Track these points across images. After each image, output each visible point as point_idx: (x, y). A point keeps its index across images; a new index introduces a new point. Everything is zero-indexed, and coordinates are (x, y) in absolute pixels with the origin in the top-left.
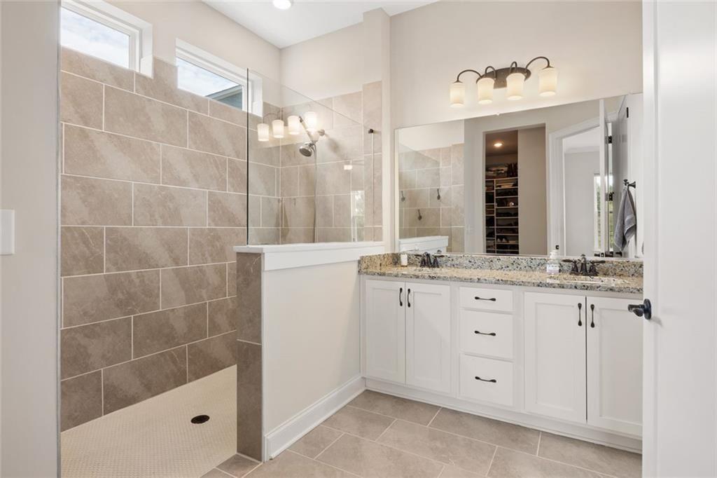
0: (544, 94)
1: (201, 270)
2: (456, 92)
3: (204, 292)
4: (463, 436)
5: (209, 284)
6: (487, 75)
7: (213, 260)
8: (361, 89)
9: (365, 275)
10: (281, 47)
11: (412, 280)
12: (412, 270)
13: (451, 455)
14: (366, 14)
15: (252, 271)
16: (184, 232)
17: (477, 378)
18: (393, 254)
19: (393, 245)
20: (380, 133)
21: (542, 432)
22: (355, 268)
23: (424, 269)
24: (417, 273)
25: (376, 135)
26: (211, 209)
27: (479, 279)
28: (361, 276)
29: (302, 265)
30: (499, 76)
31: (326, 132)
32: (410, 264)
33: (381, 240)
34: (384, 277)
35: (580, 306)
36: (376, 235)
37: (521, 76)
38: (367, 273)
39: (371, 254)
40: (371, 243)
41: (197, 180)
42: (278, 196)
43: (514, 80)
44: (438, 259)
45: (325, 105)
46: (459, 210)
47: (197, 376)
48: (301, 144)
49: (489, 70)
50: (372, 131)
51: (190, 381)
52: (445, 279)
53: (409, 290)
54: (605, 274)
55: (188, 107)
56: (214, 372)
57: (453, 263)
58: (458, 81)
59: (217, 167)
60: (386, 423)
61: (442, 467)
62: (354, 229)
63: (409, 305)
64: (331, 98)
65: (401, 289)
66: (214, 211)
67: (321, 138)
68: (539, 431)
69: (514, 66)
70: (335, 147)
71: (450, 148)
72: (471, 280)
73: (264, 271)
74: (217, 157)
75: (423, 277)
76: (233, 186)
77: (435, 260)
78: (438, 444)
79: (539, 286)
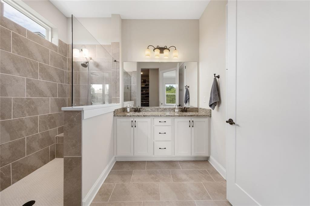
0: (174, 58)
1: (21, 121)
2: (147, 52)
3: (23, 132)
4: (159, 170)
5: (27, 127)
6: (157, 48)
7: (29, 115)
8: (111, 44)
9: (117, 117)
10: (67, 17)
11: (137, 117)
12: (132, 114)
13: (159, 178)
14: (112, 15)
15: (75, 120)
16: (9, 100)
17: (160, 148)
18: (123, 108)
19: (123, 104)
20: (119, 62)
21: (179, 161)
22: (112, 114)
23: (136, 113)
24: (134, 114)
25: (117, 62)
26: (28, 87)
27: (161, 115)
28: (115, 117)
29: (101, 114)
30: (162, 50)
31: (92, 58)
32: (130, 111)
33: (119, 103)
34: (125, 117)
35: (190, 121)
36: (117, 101)
37: (169, 51)
38: (118, 116)
39: (117, 109)
40: (115, 104)
41: (18, 72)
42: (66, 83)
43: (166, 52)
44: (141, 109)
45: (92, 47)
46: (135, 93)
47: (18, 179)
48: (82, 62)
49: (158, 47)
50: (115, 61)
51: (13, 183)
52: (149, 116)
53: (135, 121)
54: (189, 111)
55: (12, 30)
56: (30, 173)
57: (145, 110)
58: (148, 48)
59: (32, 66)
60: (130, 173)
61: (159, 184)
62: (106, 99)
63: (135, 127)
64: (96, 45)
65: (132, 121)
66: (30, 89)
67: (91, 61)
68: (177, 161)
69: (166, 47)
70: (97, 65)
71: (132, 72)
72: (158, 116)
73: (84, 119)
74: (32, 61)
75: (141, 116)
76: (42, 77)
77: (139, 110)
78: (153, 176)
79: (179, 116)
